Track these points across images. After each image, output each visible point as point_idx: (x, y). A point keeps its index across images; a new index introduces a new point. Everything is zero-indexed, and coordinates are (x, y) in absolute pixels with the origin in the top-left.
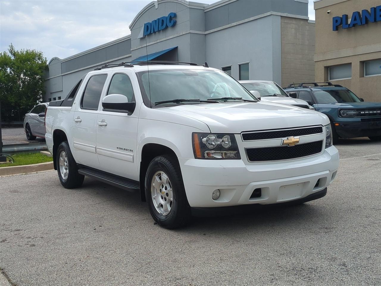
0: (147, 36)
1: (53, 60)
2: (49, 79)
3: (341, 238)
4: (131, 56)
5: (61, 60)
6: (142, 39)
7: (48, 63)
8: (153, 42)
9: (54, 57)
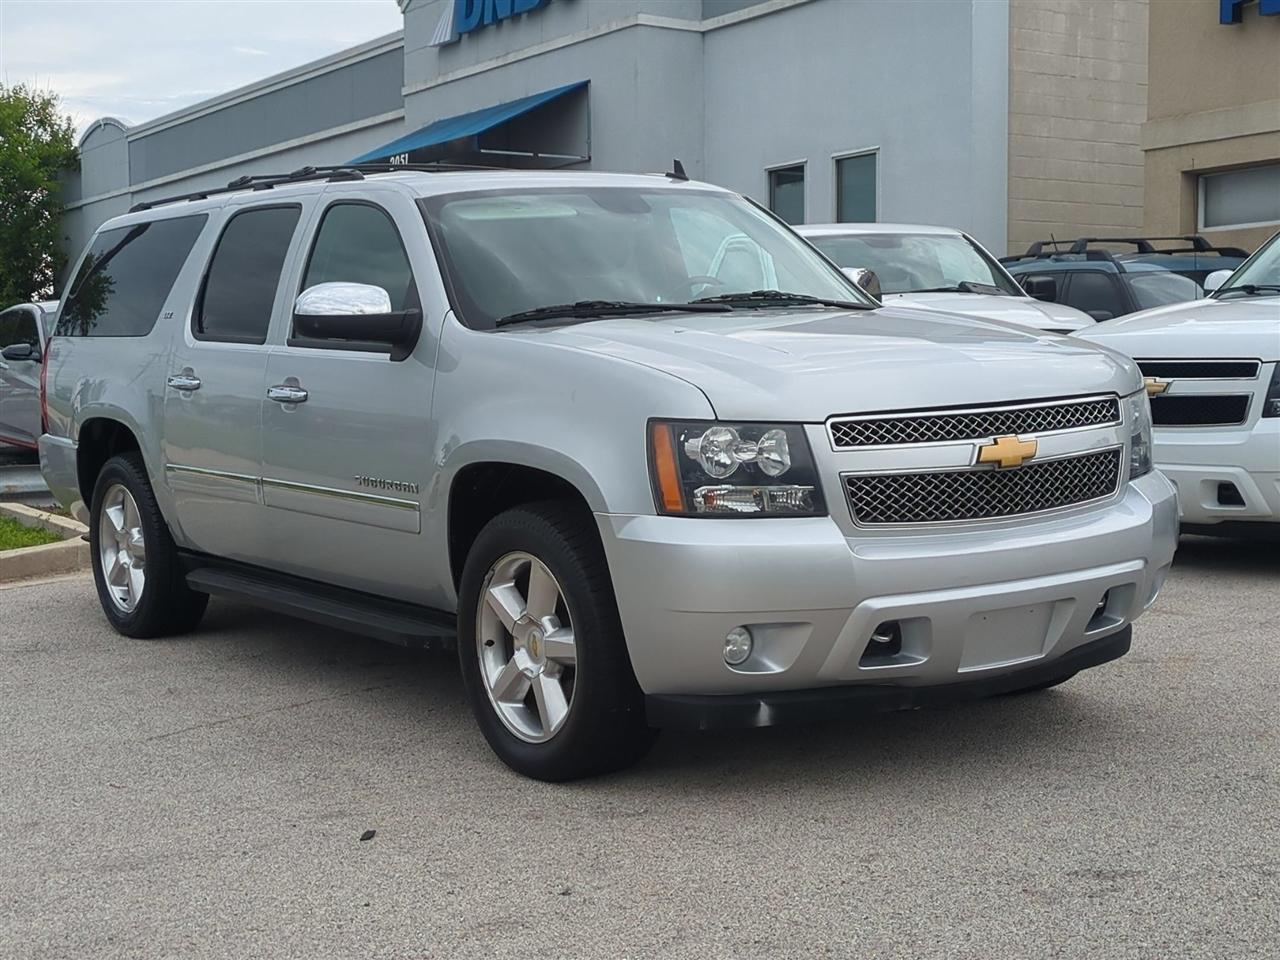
0: (465, 37)
1: (99, 130)
2: (80, 208)
3: (1153, 923)
4: (403, 118)
5: (128, 129)
6: (445, 47)
7: (76, 143)
8: (491, 60)
9: (101, 117)
